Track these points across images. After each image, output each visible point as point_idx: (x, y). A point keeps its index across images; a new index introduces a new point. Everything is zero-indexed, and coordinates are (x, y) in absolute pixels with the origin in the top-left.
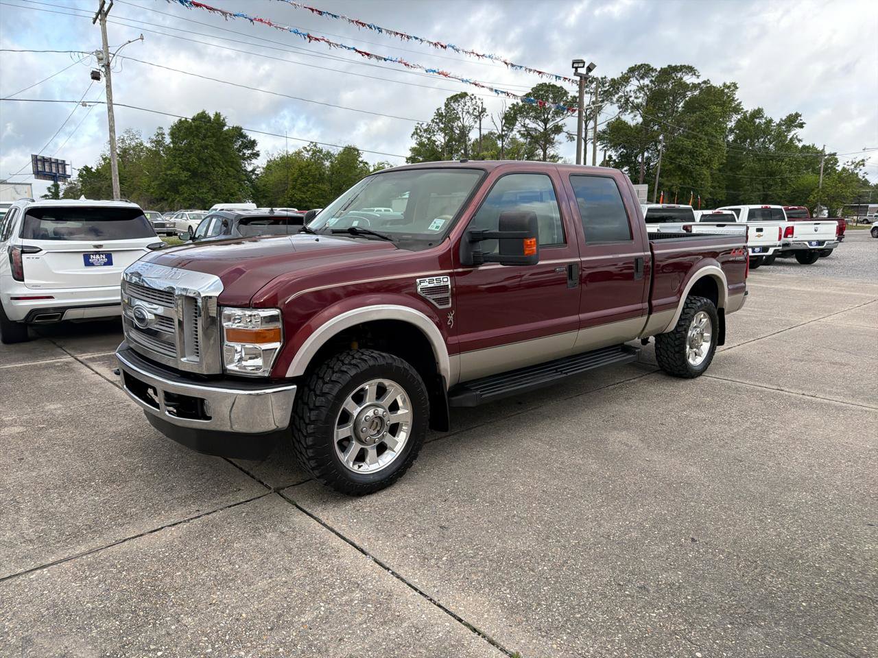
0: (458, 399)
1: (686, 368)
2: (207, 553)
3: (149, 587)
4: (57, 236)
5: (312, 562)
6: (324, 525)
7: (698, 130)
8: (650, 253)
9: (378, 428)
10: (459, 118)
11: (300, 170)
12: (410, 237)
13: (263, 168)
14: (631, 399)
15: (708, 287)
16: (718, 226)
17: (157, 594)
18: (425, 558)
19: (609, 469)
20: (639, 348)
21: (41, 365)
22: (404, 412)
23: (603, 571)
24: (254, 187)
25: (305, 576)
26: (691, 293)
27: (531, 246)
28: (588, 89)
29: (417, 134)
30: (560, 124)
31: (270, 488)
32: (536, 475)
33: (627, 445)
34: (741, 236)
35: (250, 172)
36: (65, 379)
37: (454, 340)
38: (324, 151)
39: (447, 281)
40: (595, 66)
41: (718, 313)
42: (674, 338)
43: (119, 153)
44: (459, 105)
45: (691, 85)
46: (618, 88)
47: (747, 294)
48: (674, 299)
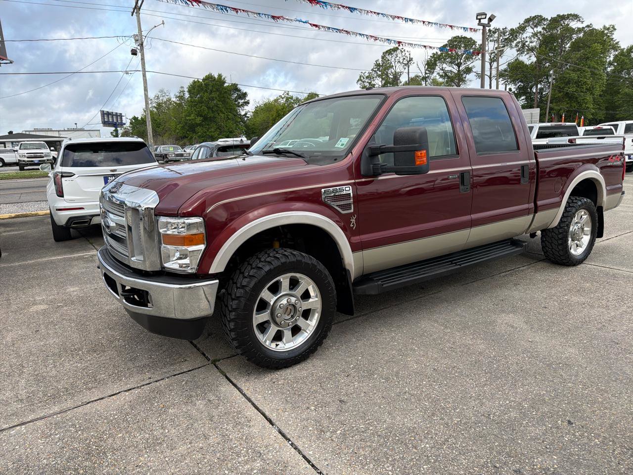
0: (361, 288)
1: (568, 257)
2: (147, 417)
3: (94, 447)
4: (90, 164)
5: (227, 430)
6: (244, 395)
7: (582, 65)
8: (535, 161)
9: (292, 314)
10: (393, 66)
11: (277, 112)
12: (320, 154)
13: (252, 112)
14: (519, 284)
15: (588, 189)
16: (599, 138)
17: (98, 454)
18: (322, 431)
19: (494, 349)
20: (525, 242)
21: (74, 257)
22: (315, 300)
23: (481, 452)
24: (247, 126)
25: (218, 444)
26: (573, 193)
27: (421, 158)
28: (492, 38)
29: (361, 80)
30: (470, 66)
31: (209, 360)
32: (430, 354)
33: (513, 327)
34: (618, 144)
35: (243, 116)
36: (88, 267)
37: (356, 239)
38: (294, 97)
39: (349, 190)
40: (495, 17)
41: (597, 210)
42: (557, 233)
43: (156, 106)
44: (392, 57)
45: (576, 29)
46: (516, 36)
47: (624, 194)
48: (557, 199)
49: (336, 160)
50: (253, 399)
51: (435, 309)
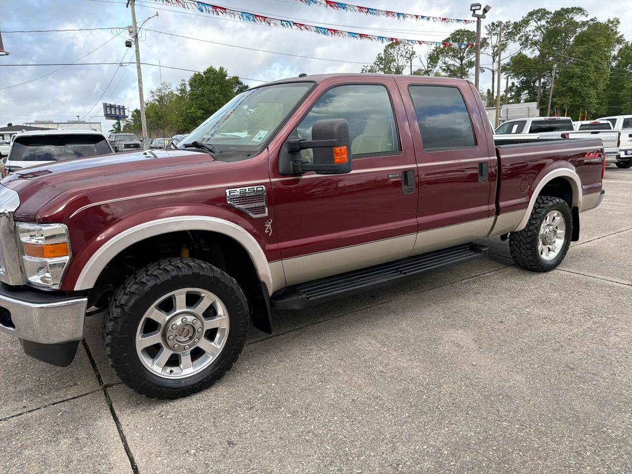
0: (281, 303)
1: (539, 263)
6: (121, 432)
7: (585, 59)
8: (496, 158)
10: (395, 60)
12: (235, 148)
14: (479, 293)
16: (592, 133)
19: (430, 375)
20: (487, 247)
22: (222, 319)
26: (544, 192)
28: (495, 32)
30: (473, 60)
31: (101, 384)
32: (355, 379)
33: (459, 346)
37: (273, 247)
40: (490, 8)
41: (572, 211)
42: (525, 236)
43: (158, 99)
44: (395, 50)
45: (580, 23)
46: (520, 30)
47: (604, 193)
48: (523, 200)
49: (249, 155)
50: (128, 439)
51: (378, 322)
